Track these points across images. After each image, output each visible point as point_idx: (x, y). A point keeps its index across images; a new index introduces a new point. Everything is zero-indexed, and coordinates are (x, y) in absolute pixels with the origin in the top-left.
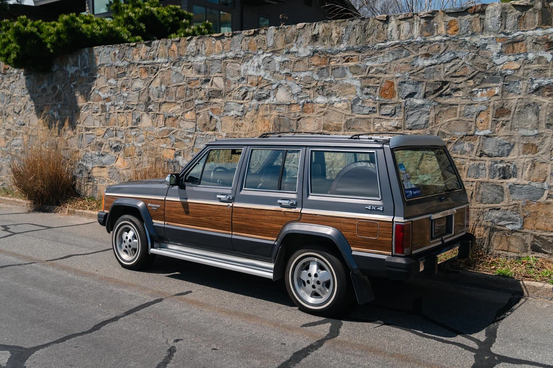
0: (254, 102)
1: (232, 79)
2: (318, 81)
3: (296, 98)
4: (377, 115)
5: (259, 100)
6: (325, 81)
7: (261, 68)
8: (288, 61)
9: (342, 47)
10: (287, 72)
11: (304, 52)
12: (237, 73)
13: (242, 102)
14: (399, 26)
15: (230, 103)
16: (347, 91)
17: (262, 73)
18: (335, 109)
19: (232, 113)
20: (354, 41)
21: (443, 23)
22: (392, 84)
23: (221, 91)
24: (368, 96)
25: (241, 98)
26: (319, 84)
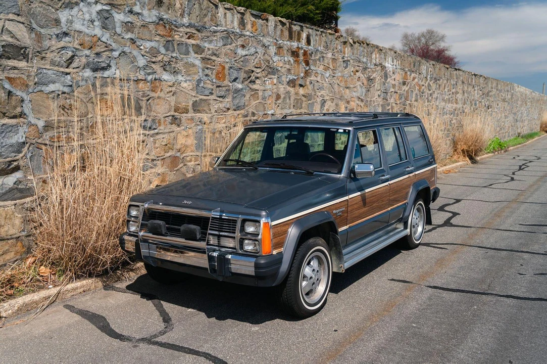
0: (88, 73)
1: (42, 31)
2: (164, 55)
3: (142, 73)
4: (213, 97)
5: (95, 70)
6: (172, 57)
7: (95, 23)
8: (131, 23)
9: (185, 20)
10: (132, 37)
11: (150, 16)
12: (53, 22)
13: (67, 70)
14: (225, 14)
15: (44, 71)
16: (191, 70)
17: (98, 31)
18: (182, 89)
19: (52, 87)
20: (195, 18)
21: (250, 22)
22: (224, 68)
23: (26, 48)
24: (207, 78)
25: (65, 64)
26: (166, 59)
